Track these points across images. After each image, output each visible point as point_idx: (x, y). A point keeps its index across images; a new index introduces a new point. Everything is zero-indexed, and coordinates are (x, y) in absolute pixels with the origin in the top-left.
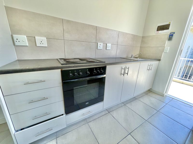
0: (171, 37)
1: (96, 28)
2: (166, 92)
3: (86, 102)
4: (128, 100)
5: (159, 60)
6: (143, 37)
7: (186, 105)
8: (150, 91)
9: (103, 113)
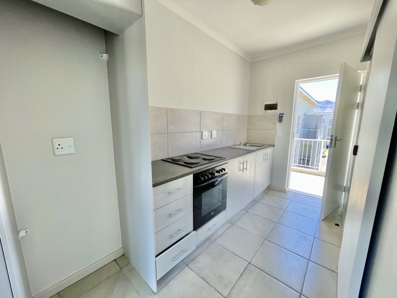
0: (281, 118)
1: (200, 113)
2: (287, 187)
3: (211, 212)
4: (247, 205)
5: (274, 146)
6: (249, 116)
7: (310, 198)
8: (269, 189)
9: (226, 226)
